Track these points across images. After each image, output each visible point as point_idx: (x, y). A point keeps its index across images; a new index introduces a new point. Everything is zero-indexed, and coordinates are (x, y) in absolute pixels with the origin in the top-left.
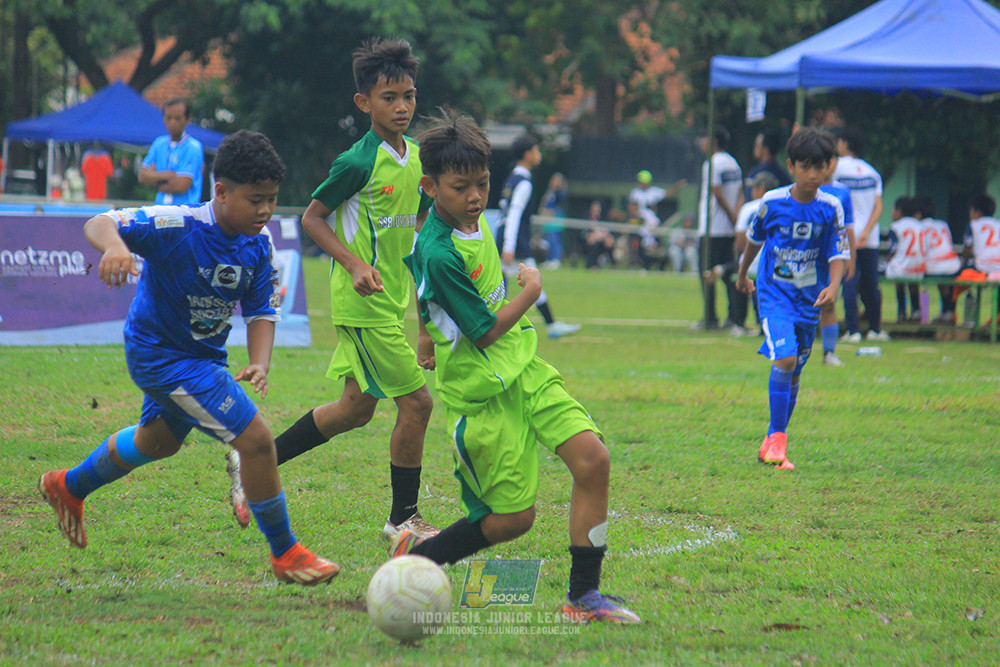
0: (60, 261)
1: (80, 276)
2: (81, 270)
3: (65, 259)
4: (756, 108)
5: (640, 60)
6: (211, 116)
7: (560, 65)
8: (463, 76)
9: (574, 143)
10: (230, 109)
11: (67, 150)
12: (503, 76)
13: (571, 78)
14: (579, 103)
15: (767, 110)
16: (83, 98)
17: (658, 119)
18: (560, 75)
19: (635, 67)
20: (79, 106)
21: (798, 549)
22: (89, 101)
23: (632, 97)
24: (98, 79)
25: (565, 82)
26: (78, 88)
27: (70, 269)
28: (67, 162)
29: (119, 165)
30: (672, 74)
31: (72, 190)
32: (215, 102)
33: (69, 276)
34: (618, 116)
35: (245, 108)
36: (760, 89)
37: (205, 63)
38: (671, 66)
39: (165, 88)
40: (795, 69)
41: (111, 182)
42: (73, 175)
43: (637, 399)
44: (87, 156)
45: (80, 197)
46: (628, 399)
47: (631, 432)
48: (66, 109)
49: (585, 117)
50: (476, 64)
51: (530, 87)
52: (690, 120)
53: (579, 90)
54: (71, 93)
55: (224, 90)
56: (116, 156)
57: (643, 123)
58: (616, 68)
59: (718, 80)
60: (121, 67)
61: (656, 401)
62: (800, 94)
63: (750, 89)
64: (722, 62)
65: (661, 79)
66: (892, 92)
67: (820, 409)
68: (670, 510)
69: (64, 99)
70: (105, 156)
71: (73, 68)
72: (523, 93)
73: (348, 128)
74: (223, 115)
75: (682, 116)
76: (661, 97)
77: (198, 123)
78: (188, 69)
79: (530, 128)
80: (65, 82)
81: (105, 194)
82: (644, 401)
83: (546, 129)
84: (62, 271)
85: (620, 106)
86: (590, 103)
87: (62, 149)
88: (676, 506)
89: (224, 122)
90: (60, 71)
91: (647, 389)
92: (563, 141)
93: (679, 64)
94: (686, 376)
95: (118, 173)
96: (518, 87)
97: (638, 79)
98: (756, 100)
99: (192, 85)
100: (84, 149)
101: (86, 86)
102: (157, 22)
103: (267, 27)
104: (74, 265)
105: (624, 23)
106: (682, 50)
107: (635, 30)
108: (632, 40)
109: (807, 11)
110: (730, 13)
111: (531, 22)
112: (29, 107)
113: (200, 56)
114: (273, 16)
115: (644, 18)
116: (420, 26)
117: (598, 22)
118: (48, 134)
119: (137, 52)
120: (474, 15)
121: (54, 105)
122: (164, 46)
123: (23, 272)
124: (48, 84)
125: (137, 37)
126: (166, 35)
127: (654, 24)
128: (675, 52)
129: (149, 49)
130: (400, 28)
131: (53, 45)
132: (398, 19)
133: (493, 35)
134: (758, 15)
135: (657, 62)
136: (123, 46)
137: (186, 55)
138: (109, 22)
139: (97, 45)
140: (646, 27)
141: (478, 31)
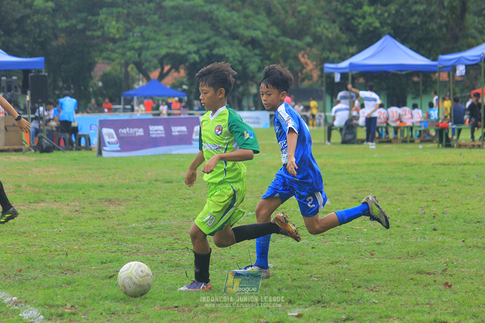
0: (136, 131)
2: (142, 134)
4: (337, 78)
5: (305, 66)
6: (181, 87)
8: (253, 73)
10: (186, 85)
11: (140, 99)
15: (341, 78)
16: (144, 84)
17: (310, 82)
19: (303, 68)
20: (143, 87)
22: (146, 85)
23: (303, 76)
24: (148, 78)
26: (143, 81)
27: (139, 134)
28: (140, 103)
29: (155, 103)
30: (315, 69)
31: (141, 111)
32: (182, 84)
33: (139, 136)
34: (299, 82)
35: (191, 85)
36: (338, 72)
37: (179, 72)
38: (314, 67)
39: (168, 81)
40: (348, 66)
41: (153, 108)
42: (141, 106)
44: (146, 101)
45: (144, 112)
48: (139, 88)
52: (320, 82)
54: (141, 83)
55: (185, 80)
57: (306, 84)
58: (298, 68)
59: (326, 70)
60: (155, 74)
62: (350, 73)
63: (336, 73)
64: (327, 65)
65: (311, 71)
66: (376, 72)
67: (357, 165)
69: (138, 84)
70: (150, 101)
71: (141, 76)
75: (317, 81)
76: (311, 76)
77: (177, 89)
78: (174, 74)
80: (139, 80)
84: (137, 134)
85: (300, 79)
87: (138, 99)
89: (185, 89)
90: (137, 77)
93: (316, 66)
97: (305, 71)
98: (337, 76)
99: (175, 78)
101: (145, 80)
102: (165, 61)
103: (195, 61)
104: (140, 132)
105: (300, 56)
106: (317, 62)
107: (303, 56)
108: (302, 60)
109: (352, 50)
110: (330, 51)
111: (272, 56)
112: (129, 87)
113: (177, 70)
114: (197, 58)
115: (306, 53)
116: (240, 59)
117: (292, 55)
118: (134, 95)
119: (159, 70)
120: (256, 55)
121: (136, 86)
122: (167, 68)
123: (126, 135)
124: (134, 81)
125: (159, 65)
126: (167, 64)
127: (308, 55)
128: (315, 63)
129: (163, 69)
130: (234, 59)
131: (135, 69)
132: (233, 57)
133: (262, 61)
134: (339, 51)
135: (310, 66)
136: (155, 68)
137: (173, 70)
138: (150, 62)
139: (147, 68)
140: (306, 56)
141: (257, 59)
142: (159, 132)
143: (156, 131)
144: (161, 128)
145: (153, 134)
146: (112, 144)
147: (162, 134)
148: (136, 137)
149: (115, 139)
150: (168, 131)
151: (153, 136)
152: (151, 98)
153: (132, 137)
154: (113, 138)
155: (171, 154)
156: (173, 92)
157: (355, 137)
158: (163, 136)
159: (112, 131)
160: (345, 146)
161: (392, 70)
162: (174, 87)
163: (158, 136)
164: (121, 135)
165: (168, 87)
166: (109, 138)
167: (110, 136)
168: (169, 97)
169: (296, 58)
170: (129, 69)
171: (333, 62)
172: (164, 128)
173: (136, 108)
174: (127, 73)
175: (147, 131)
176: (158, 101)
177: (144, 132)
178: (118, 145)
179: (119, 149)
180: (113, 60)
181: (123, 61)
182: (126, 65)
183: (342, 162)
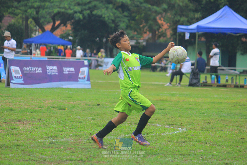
0: (36, 70)
1: (41, 73)
2: (41, 72)
3: (37, 69)
4: (187, 36)
5: (161, 26)
6: (68, 38)
7: (144, 27)
9: (147, 44)
10: (72, 36)
11: (37, 45)
12: (131, 30)
13: (146, 30)
14: (148, 35)
15: (190, 37)
16: (40, 34)
17: (165, 39)
18: (144, 29)
19: (160, 27)
20: (39, 36)
21: (200, 133)
22: (41, 35)
23: (159, 34)
24: (43, 30)
25: (145, 31)
26: (39, 32)
27: (38, 71)
28: (37, 48)
29: (48, 49)
30: (168, 29)
31: (38, 54)
32: (69, 35)
33: (38, 73)
34: (156, 38)
35: (75, 36)
36: (188, 32)
37: (66, 26)
38: (168, 27)
39: (58, 32)
40: (196, 28)
41: (46, 52)
42: (38, 51)
43: (162, 100)
44: (41, 47)
45: (39, 56)
46: (161, 100)
47: (162, 107)
48: (36, 37)
49: (149, 38)
50: (125, 27)
51: (137, 32)
52: (172, 39)
53: (148, 32)
54: (37, 33)
55: (71, 32)
56: (47, 46)
57: (162, 40)
58: (156, 27)
59: (179, 30)
60: (48, 27)
61: (166, 101)
62: (197, 34)
63: (186, 32)
64: (180, 26)
65: (166, 30)
66: (217, 33)
68: (171, 125)
69: (36, 34)
70: (45, 47)
71: (38, 27)
72: (136, 33)
73: (97, 41)
74: (70, 38)
75: (170, 38)
76: (166, 34)
77: (65, 39)
78: (63, 28)
79: (137, 41)
80: (36, 31)
81: (45, 55)
82: (164, 101)
83: (141, 41)
84: (37, 72)
85: (157, 36)
86: (150, 35)
87: (35, 45)
88: (172, 124)
89: (70, 39)
90: (35, 28)
91: (165, 98)
92: (144, 44)
93: (170, 27)
94: (173, 95)
95: (47, 50)
96: (135, 32)
97: (161, 30)
98: (187, 35)
99: (64, 31)
100: (40, 45)
101: (40, 31)
102: (56, 18)
103: (80, 19)
104: (39, 70)
105: (158, 18)
106: (170, 24)
107: (160, 19)
108: (160, 22)
109: (197, 15)
110: (181, 16)
111: (137, 18)
112: (28, 36)
113: (65, 25)
114: (81, 17)
115: (162, 16)
116: (113, 19)
117: (152, 17)
118: (33, 42)
119: (52, 24)
120: (125, 16)
121: (34, 35)
122: (57, 23)
123: (28, 72)
124: (32, 31)
125: (52, 21)
126: (58, 20)
127: (164, 18)
128: (169, 24)
129: (54, 23)
130: (109, 19)
131: (33, 23)
132: (108, 17)
133: (129, 21)
134: (187, 16)
135: (165, 26)
136: (49, 23)
137: (62, 25)
138: (45, 18)
139: (43, 22)
140: (162, 19)
141: (126, 20)
142: (53, 71)
143: (51, 70)
144: (55, 68)
145: (48, 72)
146: (18, 78)
147: (56, 72)
148: (36, 74)
149: (20, 75)
150: (60, 70)
151: (49, 73)
152: (46, 45)
153: (33, 74)
154: (19, 74)
155: (62, 88)
156: (62, 41)
157: (199, 81)
158: (57, 74)
159: (18, 68)
160: (191, 88)
161: (229, 33)
162: (62, 37)
163: (53, 74)
164: (25, 72)
165: (58, 37)
166: (15, 74)
167: (16, 72)
168: (59, 45)
169: (155, 20)
170: (29, 22)
171: (182, 24)
172: (57, 68)
173: (33, 52)
174: (27, 25)
175: (44, 70)
176: (51, 47)
177: (42, 70)
178: (22, 79)
179: (23, 82)
180: (17, 15)
181: (24, 16)
182: (27, 19)
183: (192, 100)
